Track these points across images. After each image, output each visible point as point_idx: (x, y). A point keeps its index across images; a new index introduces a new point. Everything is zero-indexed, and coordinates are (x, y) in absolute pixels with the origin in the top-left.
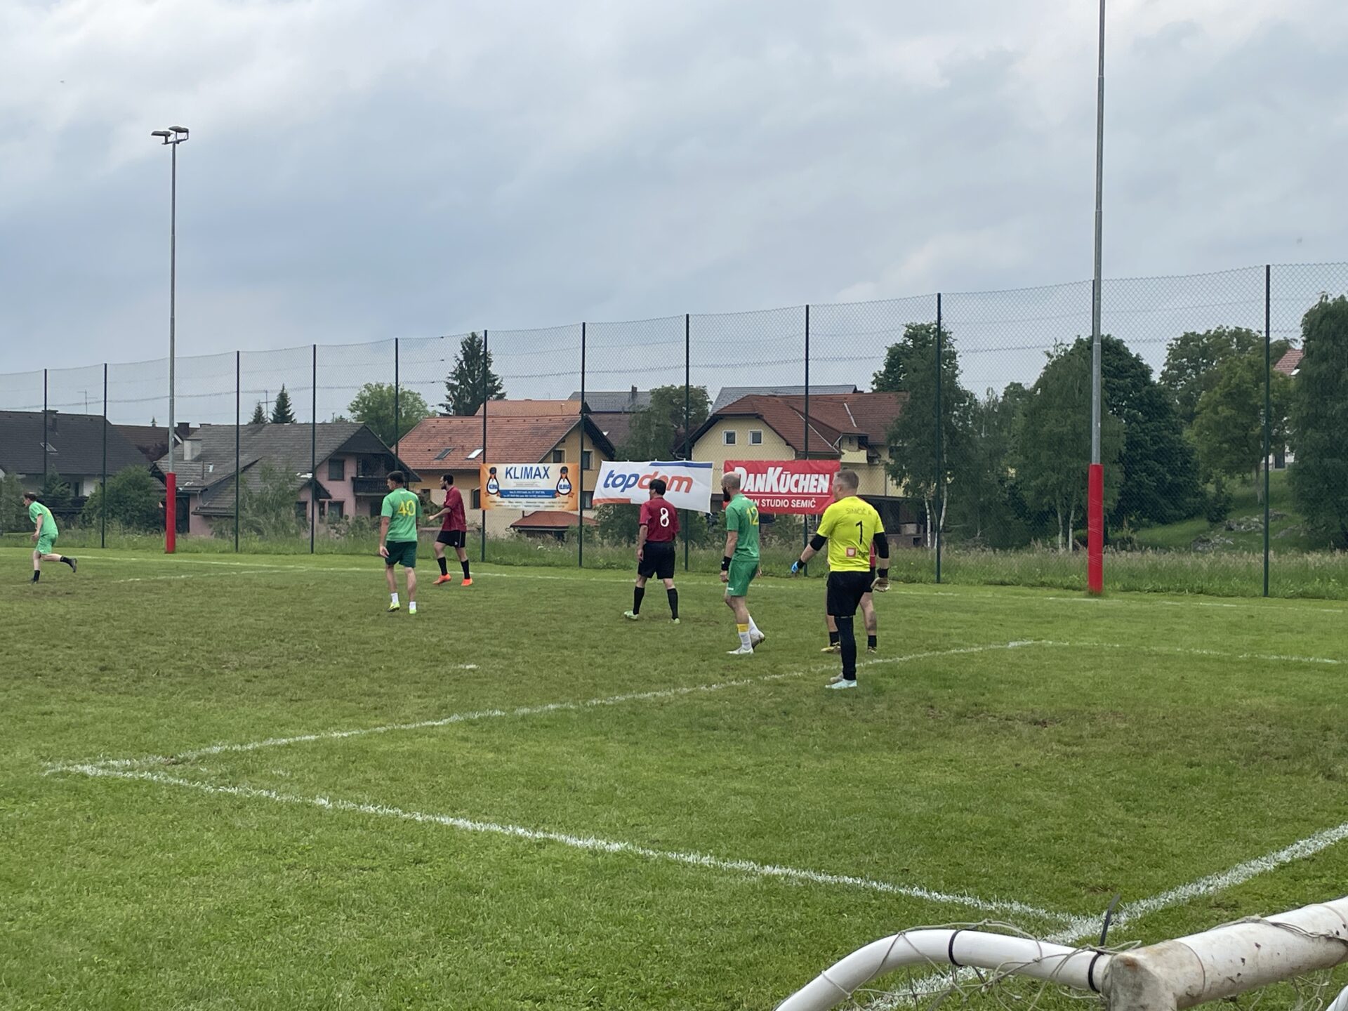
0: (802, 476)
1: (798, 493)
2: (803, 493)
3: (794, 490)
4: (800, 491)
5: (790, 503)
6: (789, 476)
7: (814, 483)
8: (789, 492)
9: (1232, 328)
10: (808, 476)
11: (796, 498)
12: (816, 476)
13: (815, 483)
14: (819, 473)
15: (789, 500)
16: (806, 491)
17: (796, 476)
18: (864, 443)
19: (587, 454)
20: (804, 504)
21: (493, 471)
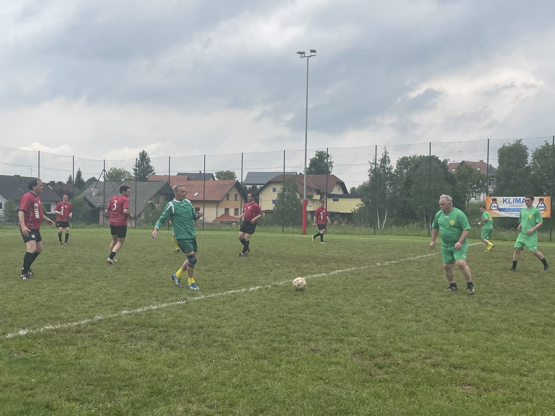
9: (419, 155)
18: (318, 192)
19: (236, 195)
21: (495, 200)
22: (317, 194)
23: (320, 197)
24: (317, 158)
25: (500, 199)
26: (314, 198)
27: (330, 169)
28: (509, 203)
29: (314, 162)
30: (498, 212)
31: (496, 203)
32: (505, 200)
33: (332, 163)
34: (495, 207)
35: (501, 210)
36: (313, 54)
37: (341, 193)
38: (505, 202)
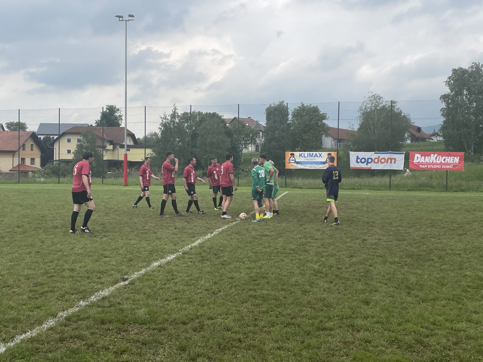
3: (443, 162)
4: (446, 162)
6: (441, 157)
10: (449, 157)
11: (444, 165)
13: (453, 160)
14: (454, 156)
15: (441, 165)
16: (449, 162)
17: (444, 157)
18: (111, 143)
19: (32, 145)
20: (448, 167)
21: (292, 155)
22: (110, 145)
23: (113, 148)
24: (108, 111)
25: (297, 154)
26: (107, 148)
27: (120, 122)
28: (304, 157)
29: (104, 115)
30: (295, 165)
31: (294, 157)
32: (301, 155)
33: (121, 116)
34: (293, 160)
35: (297, 163)
36: (131, 18)
37: (132, 143)
38: (301, 156)
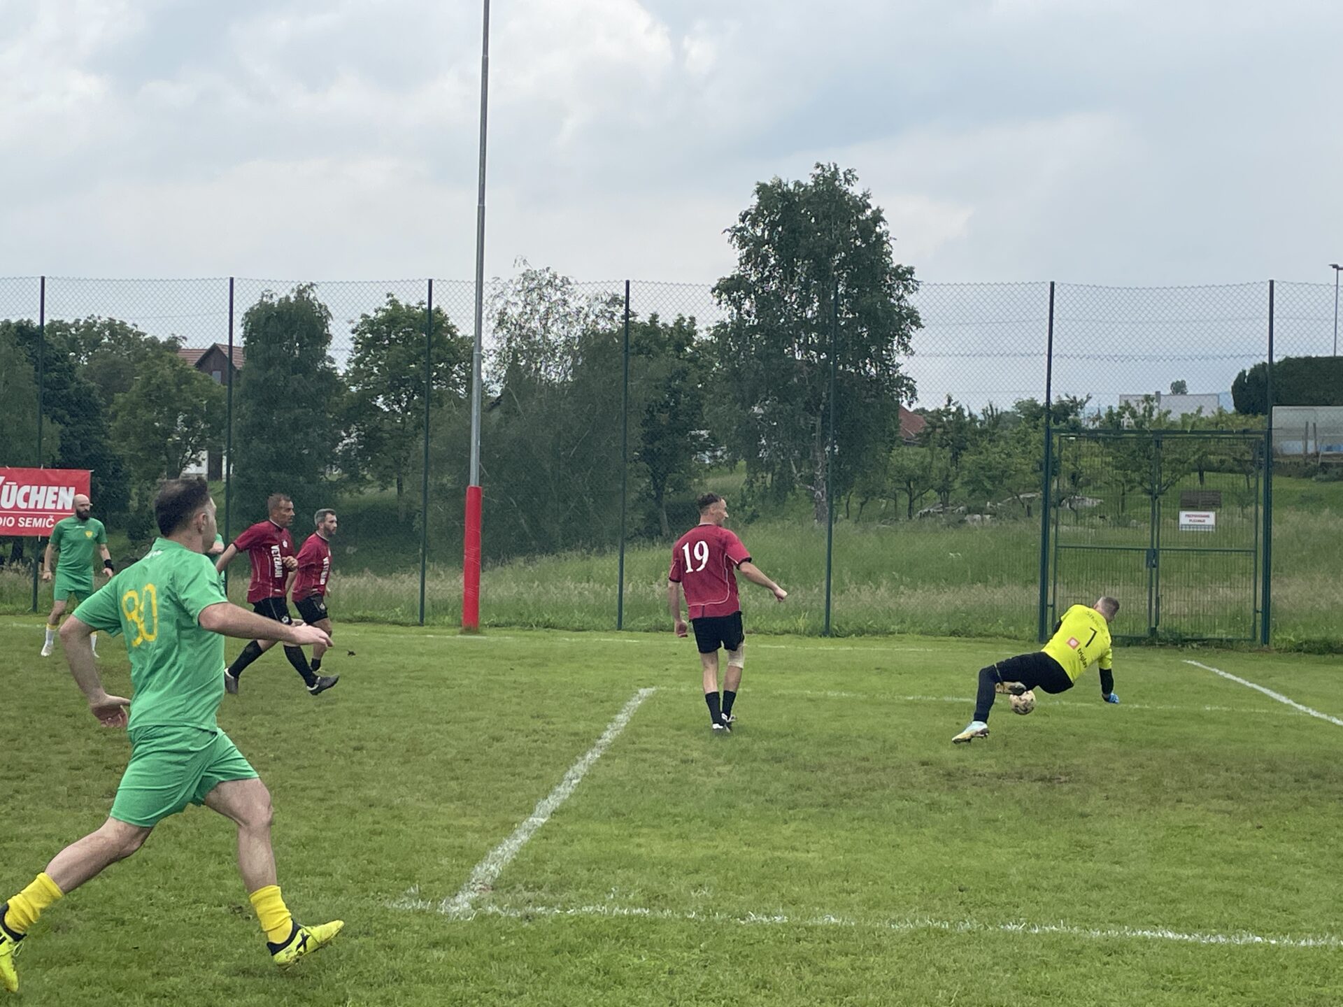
0: (35, 488)
1: (27, 510)
2: (35, 510)
3: (22, 505)
4: (32, 506)
5: (17, 522)
6: (15, 488)
7: (52, 497)
8: (16, 507)
10: (43, 489)
11: (26, 516)
12: (56, 489)
13: (55, 498)
14: (59, 486)
15: (17, 517)
16: (40, 506)
17: (26, 489)
20: (37, 523)
